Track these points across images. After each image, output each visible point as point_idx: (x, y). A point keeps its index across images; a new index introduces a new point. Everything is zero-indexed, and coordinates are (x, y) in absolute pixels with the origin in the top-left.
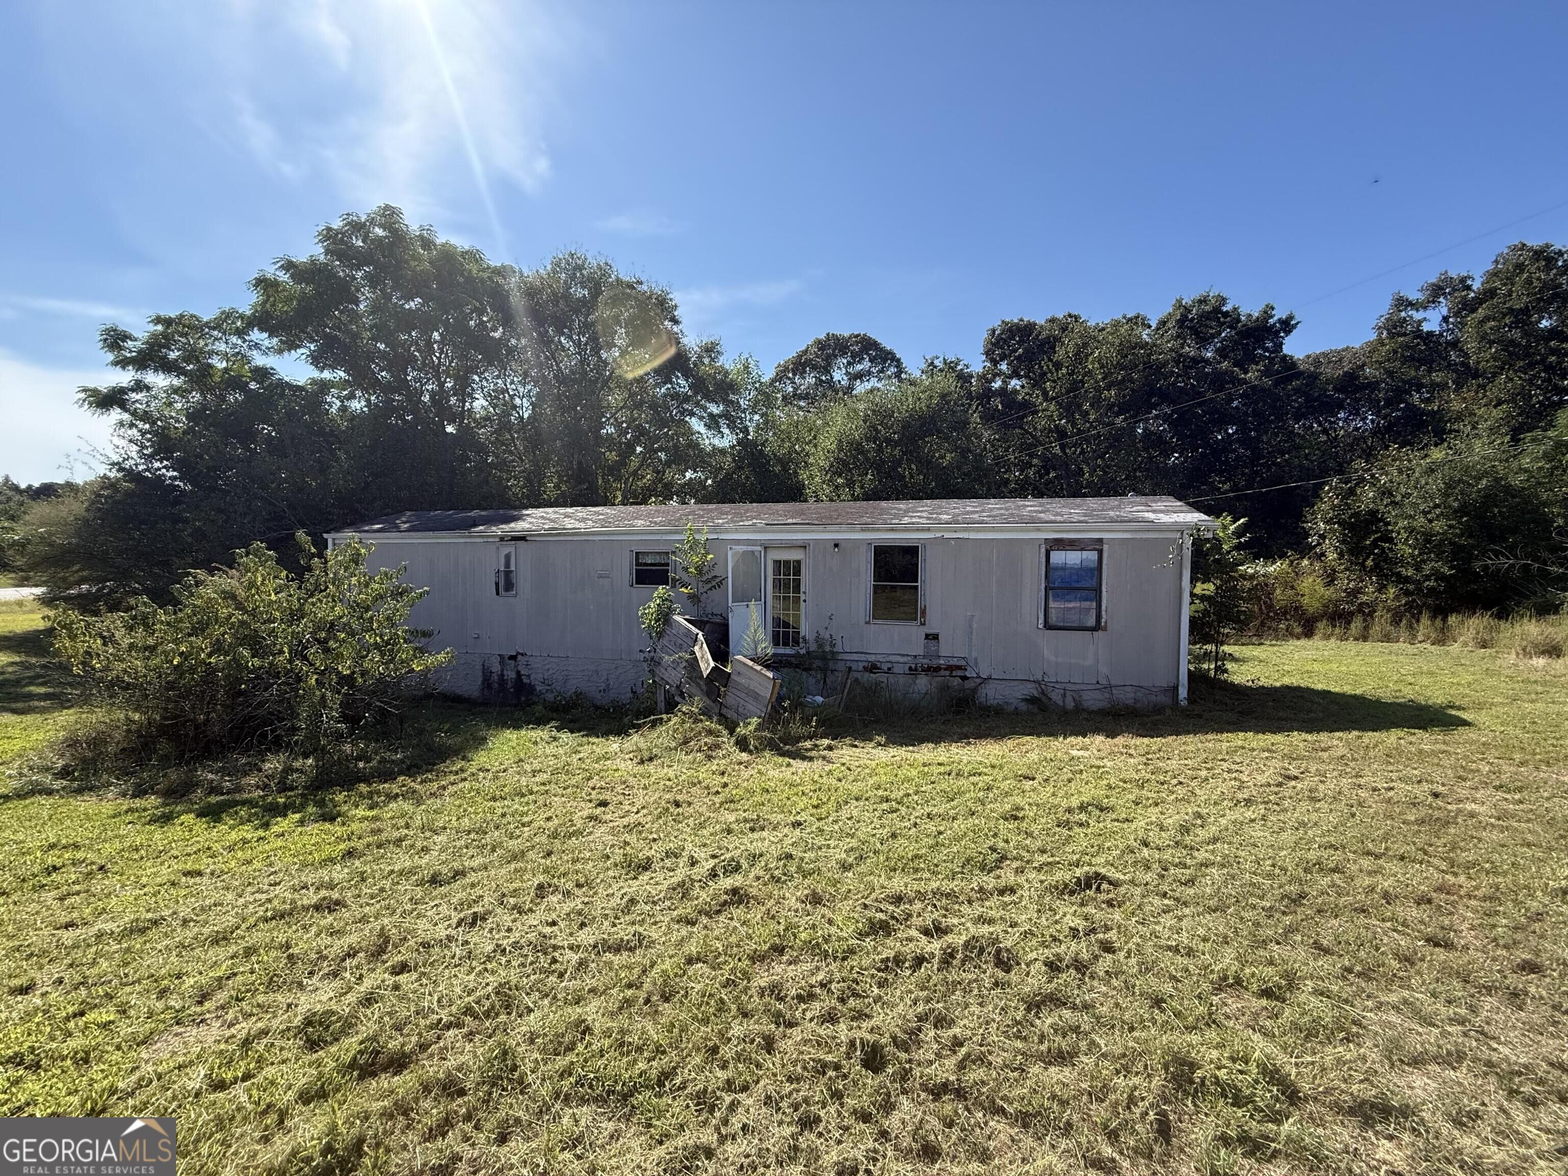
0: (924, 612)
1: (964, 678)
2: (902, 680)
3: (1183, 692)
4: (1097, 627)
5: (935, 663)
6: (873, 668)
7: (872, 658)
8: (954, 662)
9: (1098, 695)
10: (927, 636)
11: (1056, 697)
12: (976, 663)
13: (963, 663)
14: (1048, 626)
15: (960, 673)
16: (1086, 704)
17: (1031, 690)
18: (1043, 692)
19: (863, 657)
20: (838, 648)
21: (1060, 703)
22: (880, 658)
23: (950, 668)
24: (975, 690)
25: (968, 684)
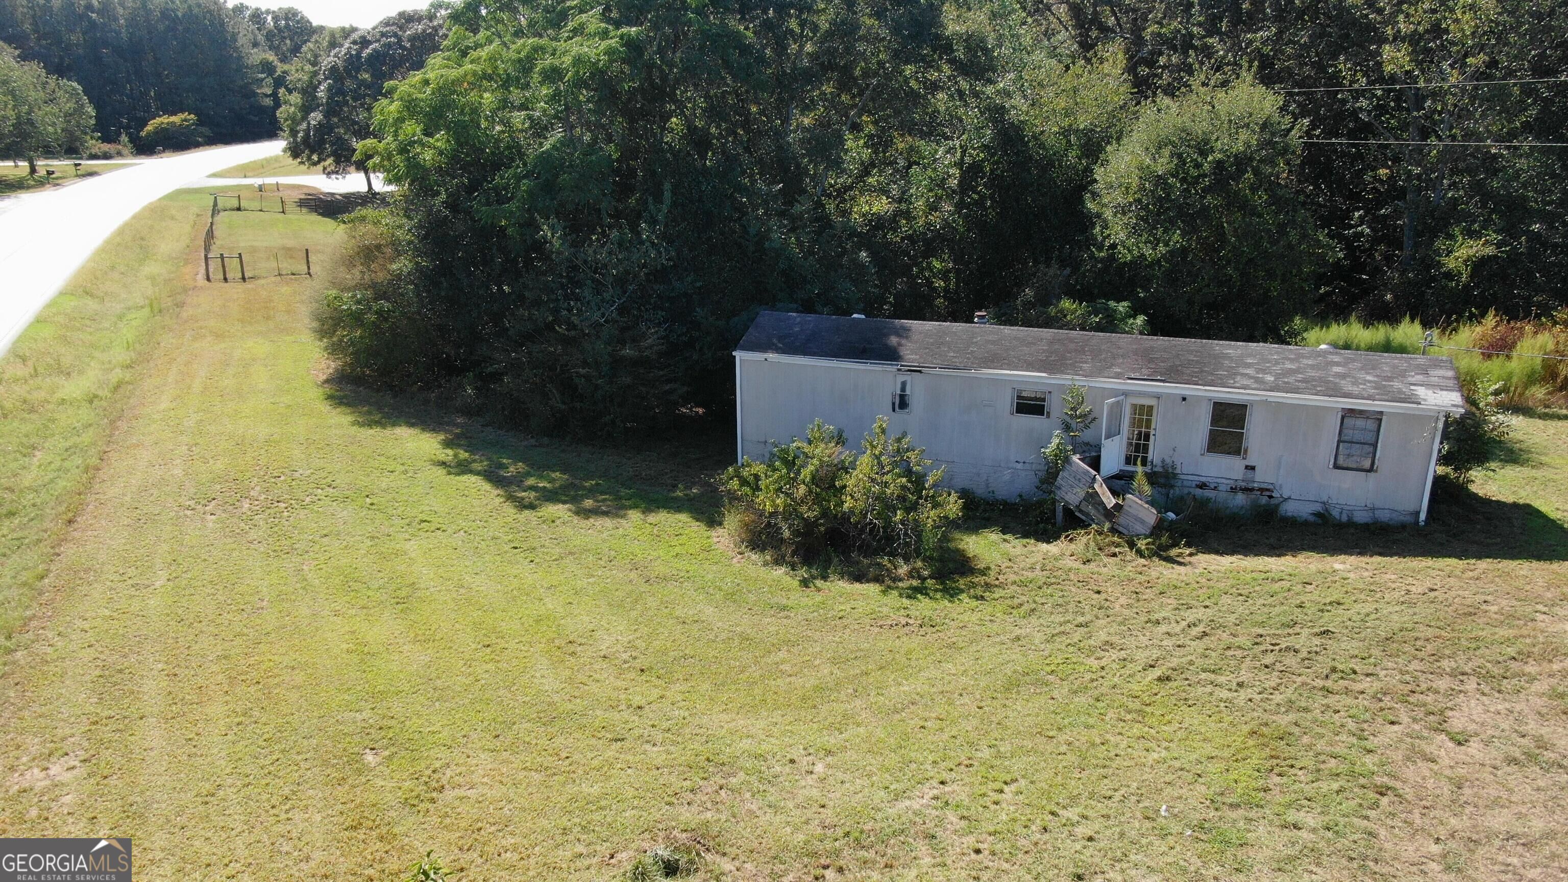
0: (1246, 451)
1: (1271, 497)
2: (1225, 495)
3: (1423, 516)
4: (1371, 470)
5: (1250, 486)
6: (1203, 486)
7: (1203, 479)
8: (1263, 486)
9: (1364, 514)
10: (1247, 467)
11: (1335, 513)
12: (1281, 486)
13: (1271, 487)
14: (1336, 466)
15: (1268, 493)
16: (1355, 519)
17: (1318, 508)
18: (1327, 510)
19: (1196, 478)
20: (1178, 471)
21: (1338, 517)
22: (1209, 479)
23: (1262, 490)
24: (1277, 506)
25: (1273, 501)
